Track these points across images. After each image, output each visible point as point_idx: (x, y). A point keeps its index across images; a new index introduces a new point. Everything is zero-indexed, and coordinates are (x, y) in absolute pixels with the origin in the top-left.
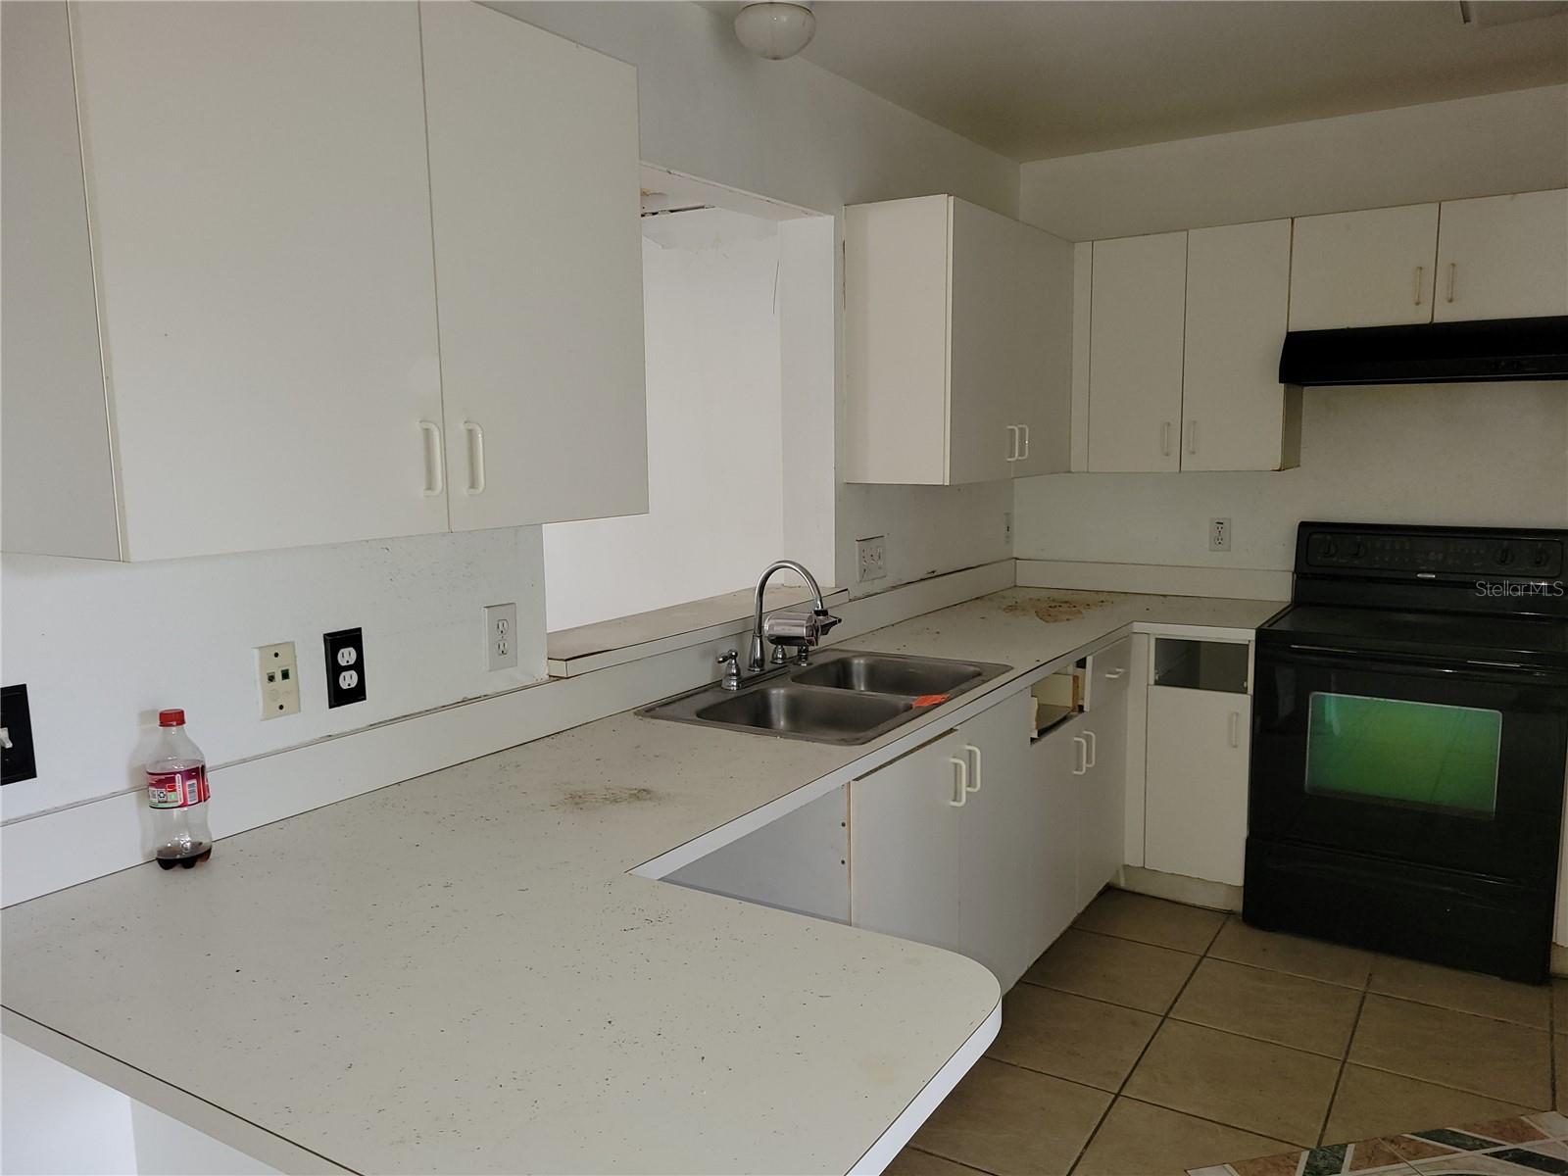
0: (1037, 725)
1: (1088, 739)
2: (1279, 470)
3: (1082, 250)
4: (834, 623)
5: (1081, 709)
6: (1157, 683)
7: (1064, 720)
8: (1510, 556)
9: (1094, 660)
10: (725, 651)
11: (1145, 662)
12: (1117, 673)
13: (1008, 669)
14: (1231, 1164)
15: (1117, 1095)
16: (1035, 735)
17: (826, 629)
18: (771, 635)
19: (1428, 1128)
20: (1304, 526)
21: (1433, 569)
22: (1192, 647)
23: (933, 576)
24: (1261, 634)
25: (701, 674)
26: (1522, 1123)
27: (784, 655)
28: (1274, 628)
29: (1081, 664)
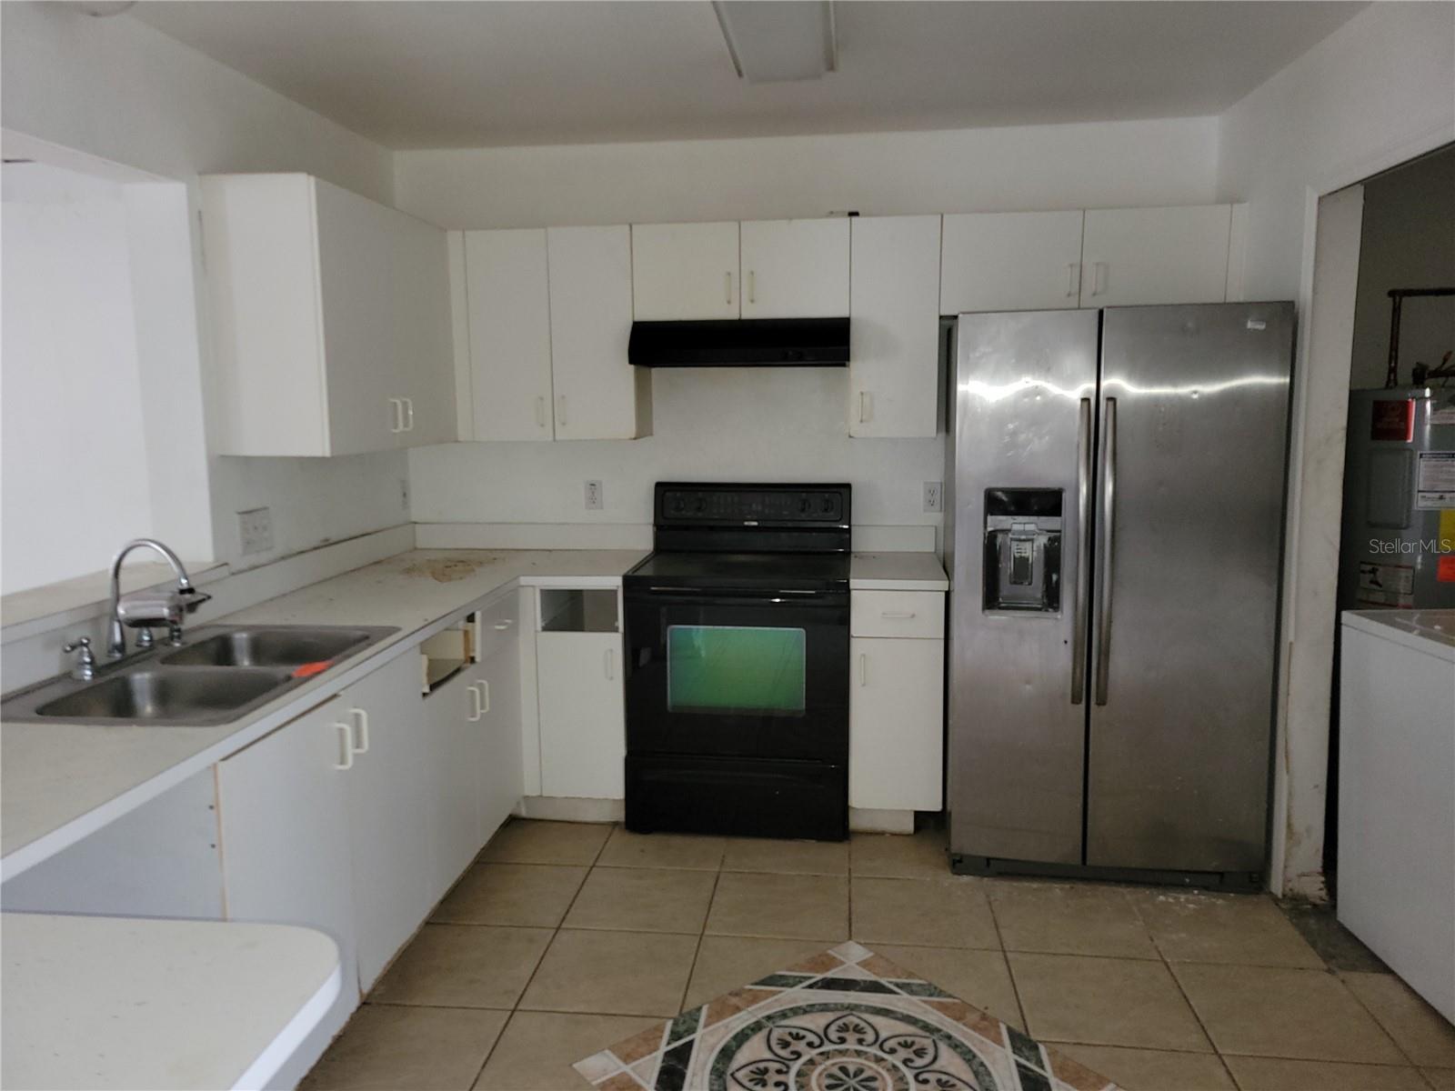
0: (429, 680)
1: (481, 686)
2: (635, 439)
3: (454, 237)
4: (202, 601)
5: (472, 660)
6: (545, 629)
7: (458, 671)
8: (807, 505)
9: (483, 614)
10: (74, 639)
11: (532, 612)
12: (506, 624)
13: (395, 630)
14: (609, 1049)
15: (513, 1011)
16: (427, 690)
17: (192, 607)
18: (128, 619)
19: (763, 977)
20: (659, 485)
21: (755, 517)
22: (575, 596)
23: (327, 544)
24: (629, 581)
25: (47, 665)
26: (828, 955)
27: (151, 636)
28: (636, 574)
29: (471, 618)
